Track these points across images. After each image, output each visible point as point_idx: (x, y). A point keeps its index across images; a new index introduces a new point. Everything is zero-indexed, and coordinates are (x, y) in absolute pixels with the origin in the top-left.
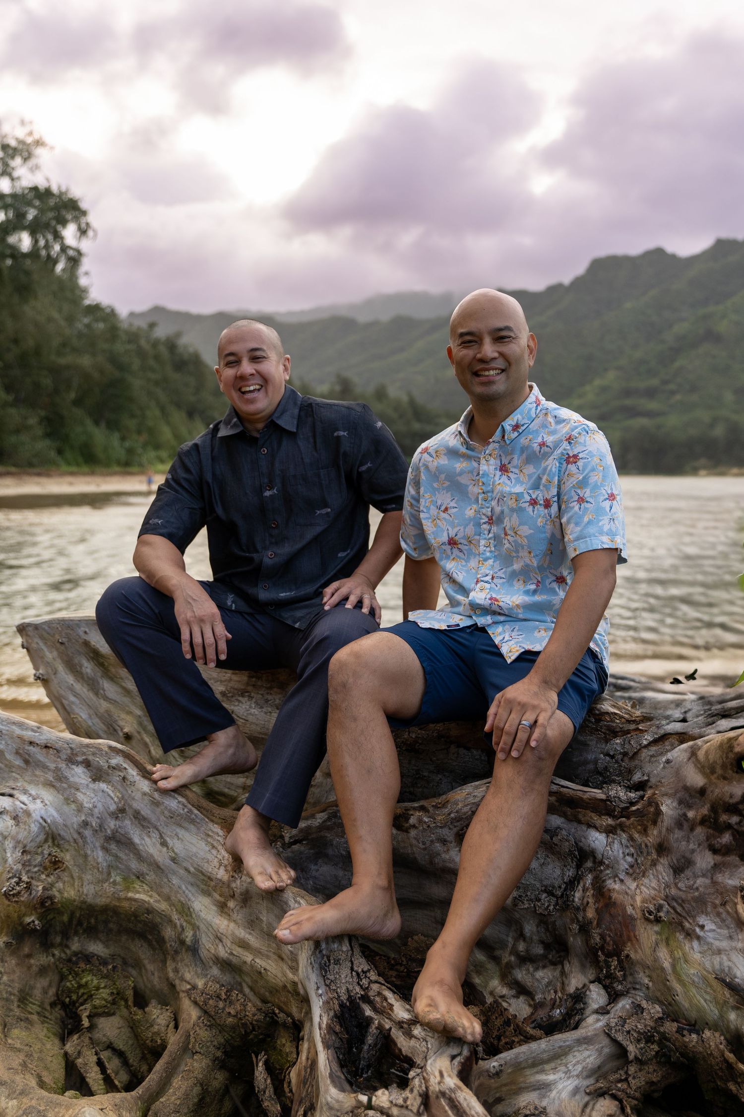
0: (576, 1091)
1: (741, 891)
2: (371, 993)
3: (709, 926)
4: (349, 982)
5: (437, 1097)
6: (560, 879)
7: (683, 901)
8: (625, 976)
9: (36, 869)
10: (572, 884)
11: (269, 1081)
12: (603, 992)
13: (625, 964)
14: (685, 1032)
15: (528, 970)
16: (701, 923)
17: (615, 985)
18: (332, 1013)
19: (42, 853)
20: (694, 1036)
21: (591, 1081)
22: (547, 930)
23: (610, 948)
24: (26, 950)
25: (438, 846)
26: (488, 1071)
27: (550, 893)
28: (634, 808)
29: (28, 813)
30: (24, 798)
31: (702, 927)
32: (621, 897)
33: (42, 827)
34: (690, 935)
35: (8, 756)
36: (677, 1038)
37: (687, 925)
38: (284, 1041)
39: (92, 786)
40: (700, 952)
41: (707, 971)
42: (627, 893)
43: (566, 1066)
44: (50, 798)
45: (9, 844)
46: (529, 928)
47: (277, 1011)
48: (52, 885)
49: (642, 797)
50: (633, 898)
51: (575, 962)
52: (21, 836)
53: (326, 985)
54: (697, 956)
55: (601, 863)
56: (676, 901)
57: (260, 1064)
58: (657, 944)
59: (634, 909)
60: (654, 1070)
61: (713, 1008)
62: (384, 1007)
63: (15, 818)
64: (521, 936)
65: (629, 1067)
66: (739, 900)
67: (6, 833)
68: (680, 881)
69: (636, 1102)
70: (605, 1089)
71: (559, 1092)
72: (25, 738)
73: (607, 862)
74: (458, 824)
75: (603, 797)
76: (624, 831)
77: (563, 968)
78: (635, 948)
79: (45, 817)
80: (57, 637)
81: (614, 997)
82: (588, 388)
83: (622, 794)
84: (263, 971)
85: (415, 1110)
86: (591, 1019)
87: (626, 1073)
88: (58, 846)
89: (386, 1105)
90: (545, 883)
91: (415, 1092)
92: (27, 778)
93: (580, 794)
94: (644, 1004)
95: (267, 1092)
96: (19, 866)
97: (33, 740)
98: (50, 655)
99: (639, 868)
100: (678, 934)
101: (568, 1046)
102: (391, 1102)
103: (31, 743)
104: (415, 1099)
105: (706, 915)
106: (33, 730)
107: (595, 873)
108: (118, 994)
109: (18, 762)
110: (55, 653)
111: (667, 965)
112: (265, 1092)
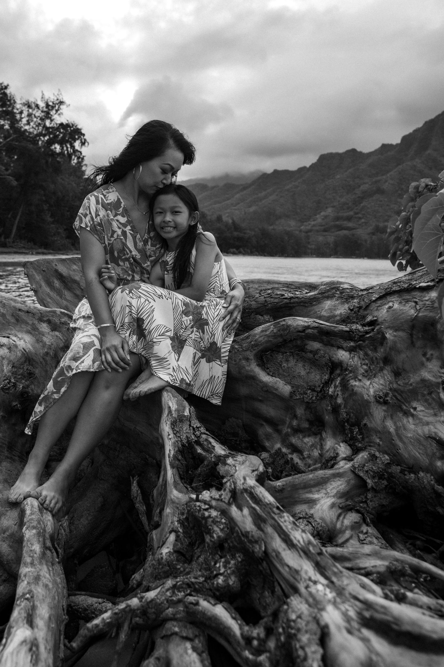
0: (333, 506)
1: (443, 384)
2: (201, 440)
3: (420, 408)
4: (188, 433)
5: (242, 493)
6: (319, 382)
7: (402, 392)
8: (363, 439)
9: (19, 377)
10: (327, 384)
11: (139, 492)
12: (348, 448)
13: (363, 430)
14: (406, 473)
15: (299, 437)
16: (414, 406)
17: (357, 444)
18: (176, 449)
19: (23, 368)
20: (412, 475)
21: (342, 500)
22: (311, 412)
23: (353, 421)
24: (13, 421)
25: (244, 362)
26: (275, 487)
27: (313, 390)
28: (368, 336)
29: (16, 346)
30: (15, 339)
31: (415, 409)
32: (360, 389)
33: (23, 353)
34: (407, 414)
35: (8, 317)
36: (400, 477)
37: (405, 407)
38: (151, 474)
39: (51, 333)
40: (414, 424)
41: (419, 436)
42: (364, 387)
43: (326, 490)
44: (29, 339)
45: (5, 362)
46: (300, 411)
47: (148, 457)
48: (28, 386)
49: (373, 330)
50: (368, 390)
51: (330, 432)
52: (12, 358)
53: (174, 434)
54: (412, 427)
55: (346, 370)
56: (397, 392)
57: (135, 482)
58: (385, 417)
59: (369, 396)
60: (384, 498)
61: (425, 458)
62: (209, 448)
63: (9, 348)
64: (295, 416)
65: (368, 494)
66: (441, 390)
67: (4, 356)
68: (399, 380)
69: (373, 517)
70: (351, 506)
71: (322, 506)
72: (17, 307)
73: (350, 369)
74: (256, 348)
75: (348, 329)
76: (361, 350)
77: (321, 436)
78: (370, 420)
79: (25, 348)
80: (42, 268)
81: (356, 451)
82: (318, 216)
83: (360, 327)
84: (140, 433)
85: (227, 501)
86: (342, 463)
87: (366, 497)
88: (32, 365)
89: (208, 499)
90: (309, 384)
91: (227, 490)
92: (17, 329)
93: (332, 328)
94: (377, 454)
95: (138, 498)
96: (10, 374)
97: (21, 308)
98: (38, 277)
99: (372, 372)
100: (398, 413)
101: (327, 478)
102: (211, 497)
103: (20, 310)
104: (227, 494)
105: (418, 402)
106: (21, 303)
107: (342, 377)
108: (63, 449)
109: (13, 320)
110: (41, 277)
111: (392, 430)
112: (137, 498)
